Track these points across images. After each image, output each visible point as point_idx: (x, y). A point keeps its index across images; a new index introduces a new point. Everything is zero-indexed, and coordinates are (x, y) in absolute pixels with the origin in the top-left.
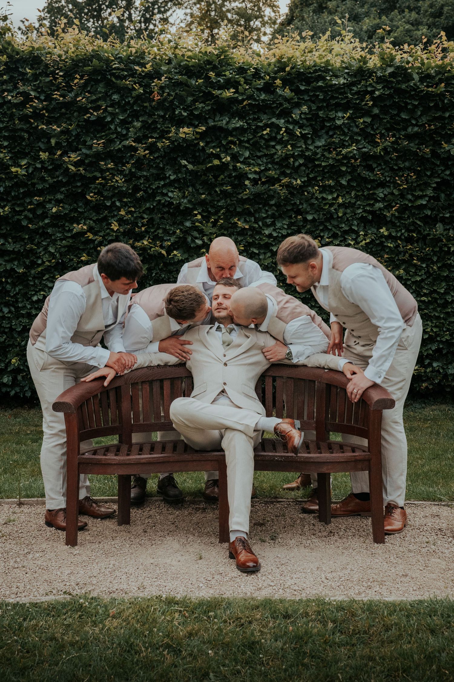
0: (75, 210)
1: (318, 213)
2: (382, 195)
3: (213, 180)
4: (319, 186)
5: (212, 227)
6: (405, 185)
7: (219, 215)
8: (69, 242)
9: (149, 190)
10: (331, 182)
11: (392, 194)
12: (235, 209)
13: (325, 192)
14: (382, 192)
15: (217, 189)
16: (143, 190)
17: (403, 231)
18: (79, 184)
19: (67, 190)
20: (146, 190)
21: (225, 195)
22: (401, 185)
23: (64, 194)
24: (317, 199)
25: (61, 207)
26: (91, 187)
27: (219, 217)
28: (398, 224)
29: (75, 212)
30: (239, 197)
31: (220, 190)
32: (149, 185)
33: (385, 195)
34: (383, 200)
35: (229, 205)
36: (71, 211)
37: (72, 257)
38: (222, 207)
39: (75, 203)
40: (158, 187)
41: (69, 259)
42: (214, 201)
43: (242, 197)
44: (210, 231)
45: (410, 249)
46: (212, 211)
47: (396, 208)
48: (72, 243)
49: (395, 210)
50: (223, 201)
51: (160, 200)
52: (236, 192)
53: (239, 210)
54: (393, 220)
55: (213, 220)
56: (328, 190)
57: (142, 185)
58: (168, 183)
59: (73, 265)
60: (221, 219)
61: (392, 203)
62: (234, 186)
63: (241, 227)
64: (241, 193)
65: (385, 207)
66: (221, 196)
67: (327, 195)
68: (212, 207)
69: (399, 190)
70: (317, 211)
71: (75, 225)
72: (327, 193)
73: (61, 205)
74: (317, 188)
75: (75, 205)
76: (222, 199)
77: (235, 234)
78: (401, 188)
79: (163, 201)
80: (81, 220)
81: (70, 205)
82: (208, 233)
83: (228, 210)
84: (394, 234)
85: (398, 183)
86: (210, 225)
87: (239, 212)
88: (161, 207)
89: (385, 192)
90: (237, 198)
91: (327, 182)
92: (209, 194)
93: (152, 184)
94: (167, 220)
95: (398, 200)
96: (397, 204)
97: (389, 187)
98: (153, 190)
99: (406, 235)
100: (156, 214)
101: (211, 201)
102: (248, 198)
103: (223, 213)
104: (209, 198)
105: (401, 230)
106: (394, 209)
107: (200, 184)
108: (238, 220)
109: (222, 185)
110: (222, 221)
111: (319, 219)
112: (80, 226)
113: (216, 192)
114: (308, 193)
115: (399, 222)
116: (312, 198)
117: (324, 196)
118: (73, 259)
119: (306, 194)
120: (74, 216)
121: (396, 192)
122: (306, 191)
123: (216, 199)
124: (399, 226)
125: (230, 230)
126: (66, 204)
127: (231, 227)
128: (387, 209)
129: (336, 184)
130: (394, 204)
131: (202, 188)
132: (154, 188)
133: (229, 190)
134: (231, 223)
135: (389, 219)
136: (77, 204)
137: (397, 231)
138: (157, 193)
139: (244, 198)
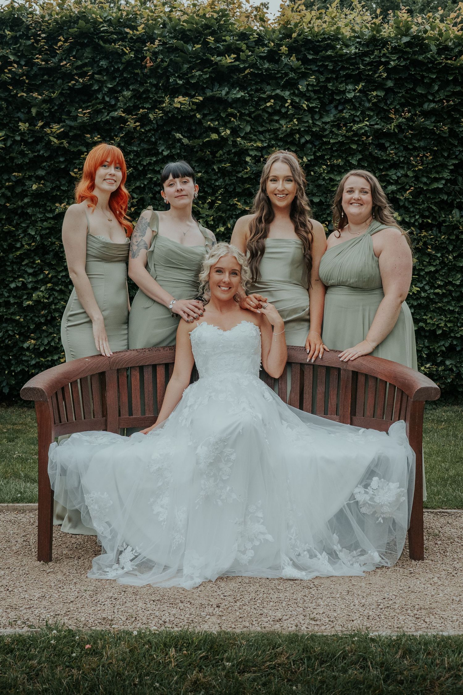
0: (58, 188)
1: (325, 196)
2: (395, 177)
3: (211, 156)
4: (327, 165)
5: (209, 209)
6: (420, 166)
7: (217, 195)
8: (50, 223)
9: (139, 166)
10: (340, 162)
11: (406, 176)
12: (235, 189)
13: (333, 173)
14: (395, 174)
15: (215, 167)
16: (133, 167)
17: (417, 217)
18: (62, 159)
19: (49, 166)
20: (137, 166)
21: (223, 172)
22: (417, 166)
23: (46, 170)
24: (324, 179)
25: (42, 184)
26: (75, 163)
27: (217, 198)
28: (412, 210)
29: (57, 191)
30: (240, 175)
31: (218, 168)
32: (140, 162)
33: (398, 177)
34: (396, 182)
35: (227, 185)
36: (53, 189)
37: (54, 240)
38: (219, 187)
39: (58, 180)
40: (150, 164)
41: (51, 242)
42: (211, 179)
43: (242, 176)
44: (207, 213)
45: (425, 236)
46: (210, 191)
47: (410, 191)
48: (54, 224)
49: (410, 193)
50: (221, 180)
51: (151, 178)
52: (235, 170)
53: (238, 190)
54: (407, 204)
55: (210, 200)
56: (336, 171)
57: (132, 161)
58: (160, 159)
59: (55, 249)
60: (219, 200)
61: (406, 185)
62: (234, 164)
63: (240, 209)
64: (241, 172)
65: (398, 190)
66: (219, 175)
67: (335, 175)
68: (209, 186)
69: (414, 171)
70: (324, 193)
71: (57, 205)
72: (336, 173)
73: (42, 182)
74: (324, 167)
75: (58, 182)
76: (220, 178)
77: (234, 217)
78: (417, 169)
79: (155, 179)
80: (64, 199)
81: (52, 182)
82: (204, 215)
83: (226, 190)
84: (407, 220)
85: (413, 164)
86: (206, 205)
87: (238, 192)
88: (153, 186)
89: (399, 174)
90: (237, 177)
91: (335, 162)
92: (206, 172)
93: (142, 160)
94: (159, 201)
95: (412, 182)
96: (412, 186)
97: (403, 168)
98: (144, 166)
99: (421, 221)
100: (147, 193)
101: (208, 180)
102: (249, 177)
103: (221, 194)
104: (206, 176)
105: (414, 216)
106: (408, 192)
107: (196, 161)
108: (238, 201)
109: (220, 162)
110: (220, 202)
111: (326, 202)
112: (63, 205)
113: (213, 170)
114: (315, 173)
115: (413, 206)
116: (319, 179)
117: (332, 176)
118: (55, 242)
119: (312, 173)
120: (56, 194)
121: (410, 174)
122: (313, 171)
123: (214, 177)
124: (413, 212)
125: (228, 213)
126: (48, 181)
127: (229, 210)
128: (401, 192)
129: (345, 164)
130: (407, 187)
131: (198, 166)
132: (145, 164)
133: (228, 168)
134: (230, 205)
135: (401, 204)
136: (60, 182)
137: (410, 217)
138: (149, 170)
139: (245, 176)
